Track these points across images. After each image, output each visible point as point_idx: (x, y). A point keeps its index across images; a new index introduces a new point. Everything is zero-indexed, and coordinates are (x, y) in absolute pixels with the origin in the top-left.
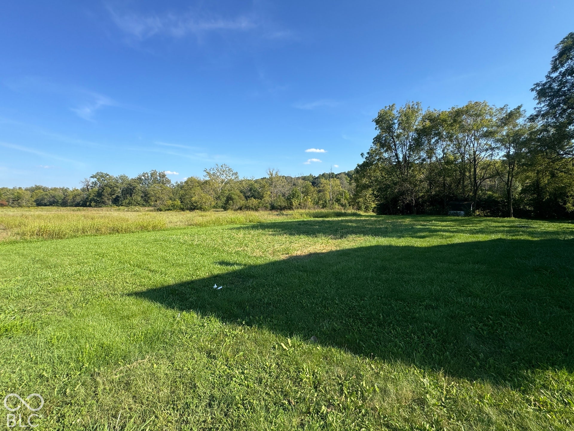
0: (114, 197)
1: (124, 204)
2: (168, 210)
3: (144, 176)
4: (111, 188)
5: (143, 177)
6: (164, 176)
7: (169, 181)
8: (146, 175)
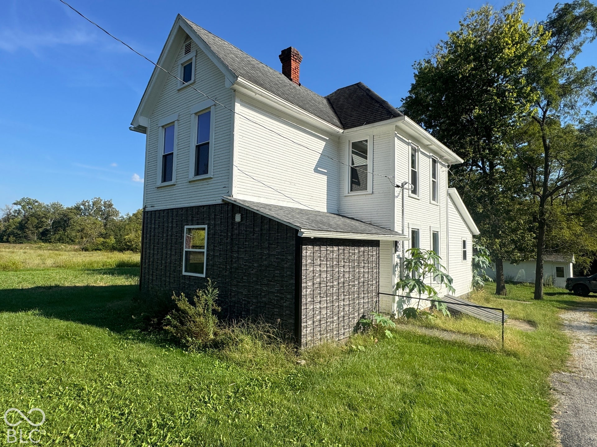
0: (41, 230)
1: (53, 240)
2: (96, 250)
3: (83, 205)
4: (38, 219)
5: (82, 207)
6: (110, 206)
7: (116, 213)
8: (87, 204)
